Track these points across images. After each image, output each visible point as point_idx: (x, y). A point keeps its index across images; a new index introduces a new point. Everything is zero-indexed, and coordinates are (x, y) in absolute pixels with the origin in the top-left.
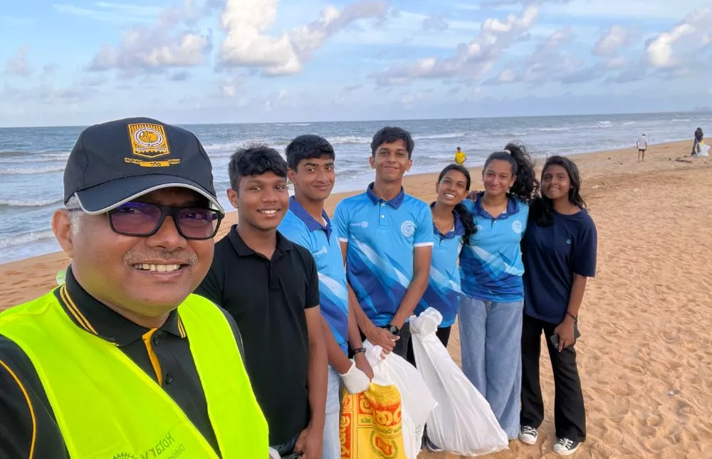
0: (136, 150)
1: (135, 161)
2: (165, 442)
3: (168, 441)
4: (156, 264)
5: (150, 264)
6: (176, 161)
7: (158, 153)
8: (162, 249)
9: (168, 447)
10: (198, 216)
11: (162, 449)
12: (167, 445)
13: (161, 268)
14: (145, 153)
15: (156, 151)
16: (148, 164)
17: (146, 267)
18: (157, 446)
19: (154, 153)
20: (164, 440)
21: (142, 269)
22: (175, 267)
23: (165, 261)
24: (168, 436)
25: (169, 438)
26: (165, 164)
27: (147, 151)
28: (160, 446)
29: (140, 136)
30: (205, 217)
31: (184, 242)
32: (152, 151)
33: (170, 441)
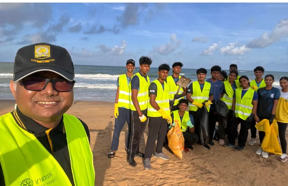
0: (36, 56)
2: (47, 176)
3: (49, 176)
4: (45, 102)
9: (48, 178)
11: (45, 179)
12: (48, 177)
16: (40, 62)
18: (43, 177)
20: (47, 175)
24: (50, 174)
25: (50, 175)
28: (44, 178)
33: (50, 176)
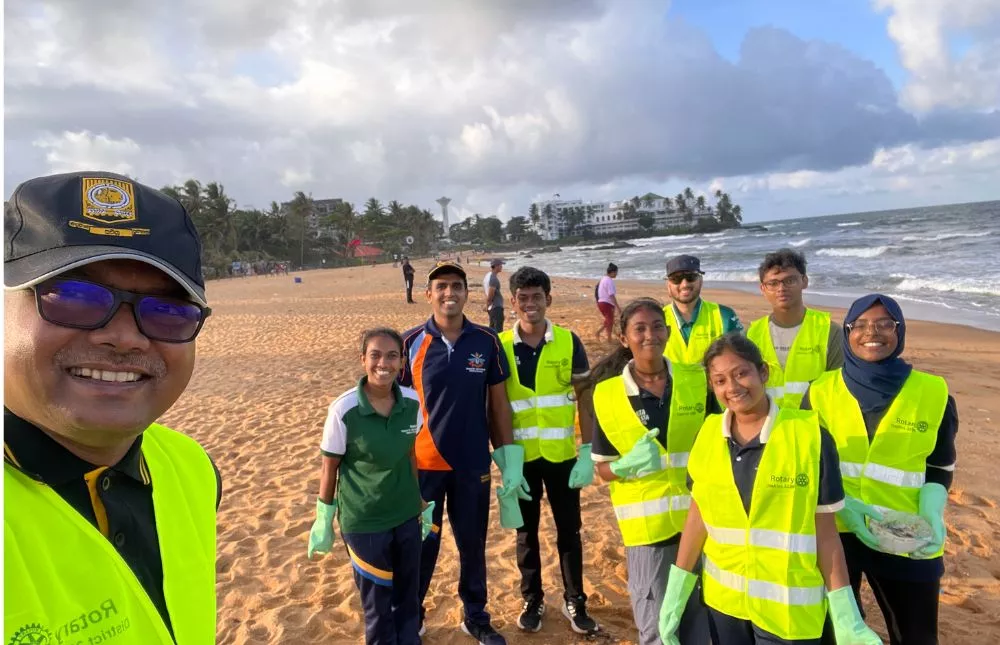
1: (84, 226)
5: (92, 369)
6: (144, 232)
7: (119, 218)
8: (110, 348)
10: (172, 311)
13: (108, 376)
14: (100, 217)
15: (117, 215)
17: (86, 372)
19: (113, 218)
21: (81, 376)
22: (131, 377)
23: (114, 366)
26: (126, 233)
27: (103, 214)
29: (97, 194)
30: (183, 313)
31: (145, 343)
32: (110, 214)
